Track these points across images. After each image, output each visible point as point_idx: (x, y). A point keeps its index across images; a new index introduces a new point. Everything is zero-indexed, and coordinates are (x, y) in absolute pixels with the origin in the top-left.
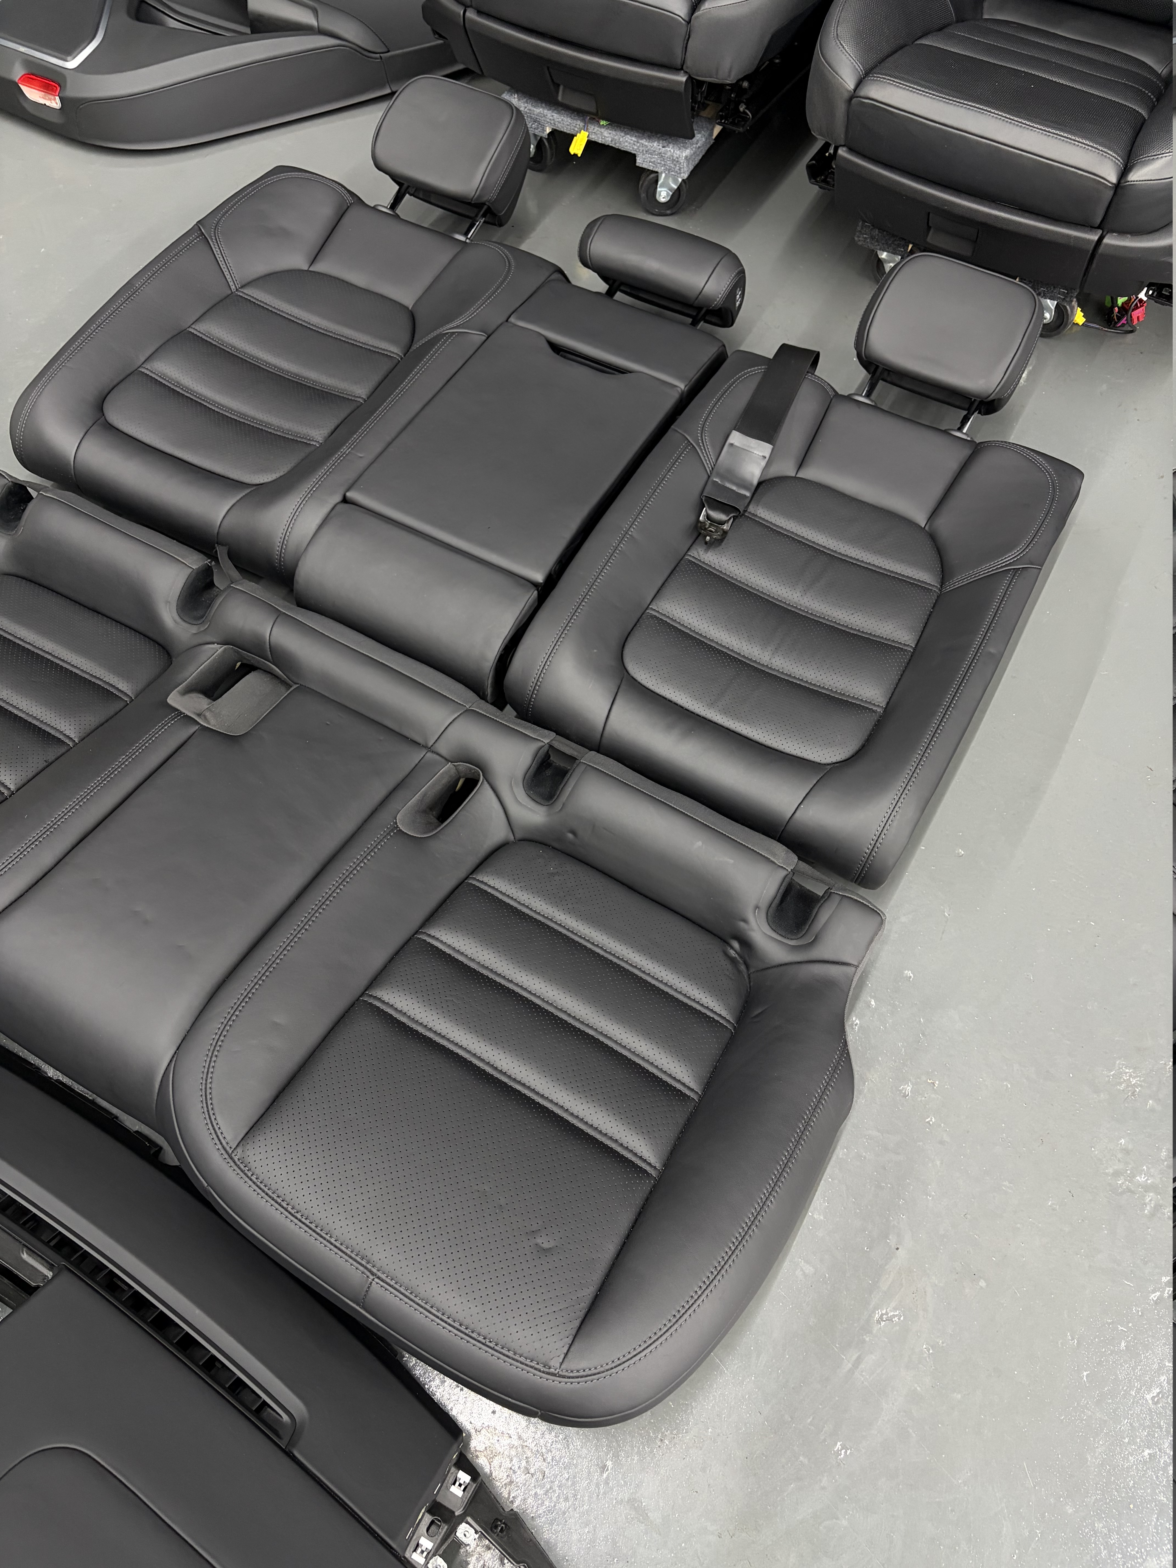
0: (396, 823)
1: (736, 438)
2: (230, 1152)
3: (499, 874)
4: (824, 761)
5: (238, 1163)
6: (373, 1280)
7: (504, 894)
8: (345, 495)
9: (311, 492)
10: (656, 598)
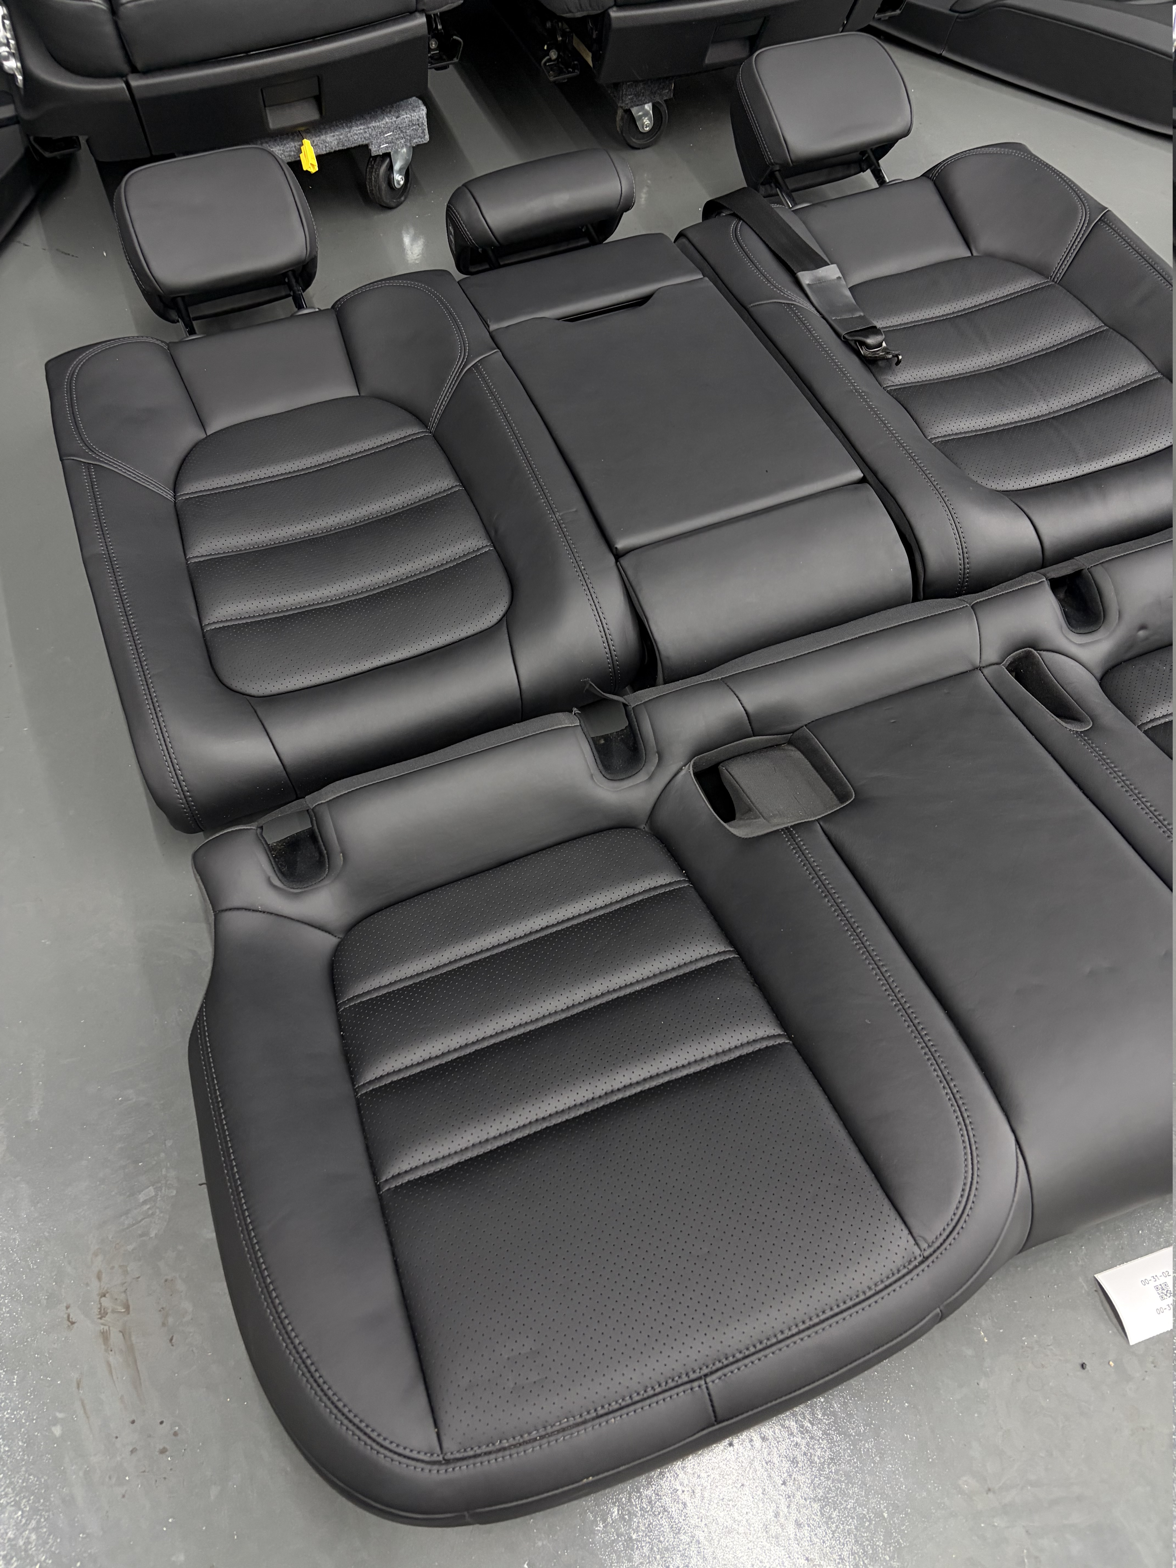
0: (1071, 730)
1: (806, 278)
8: (614, 550)
9: (584, 572)
10: (924, 430)
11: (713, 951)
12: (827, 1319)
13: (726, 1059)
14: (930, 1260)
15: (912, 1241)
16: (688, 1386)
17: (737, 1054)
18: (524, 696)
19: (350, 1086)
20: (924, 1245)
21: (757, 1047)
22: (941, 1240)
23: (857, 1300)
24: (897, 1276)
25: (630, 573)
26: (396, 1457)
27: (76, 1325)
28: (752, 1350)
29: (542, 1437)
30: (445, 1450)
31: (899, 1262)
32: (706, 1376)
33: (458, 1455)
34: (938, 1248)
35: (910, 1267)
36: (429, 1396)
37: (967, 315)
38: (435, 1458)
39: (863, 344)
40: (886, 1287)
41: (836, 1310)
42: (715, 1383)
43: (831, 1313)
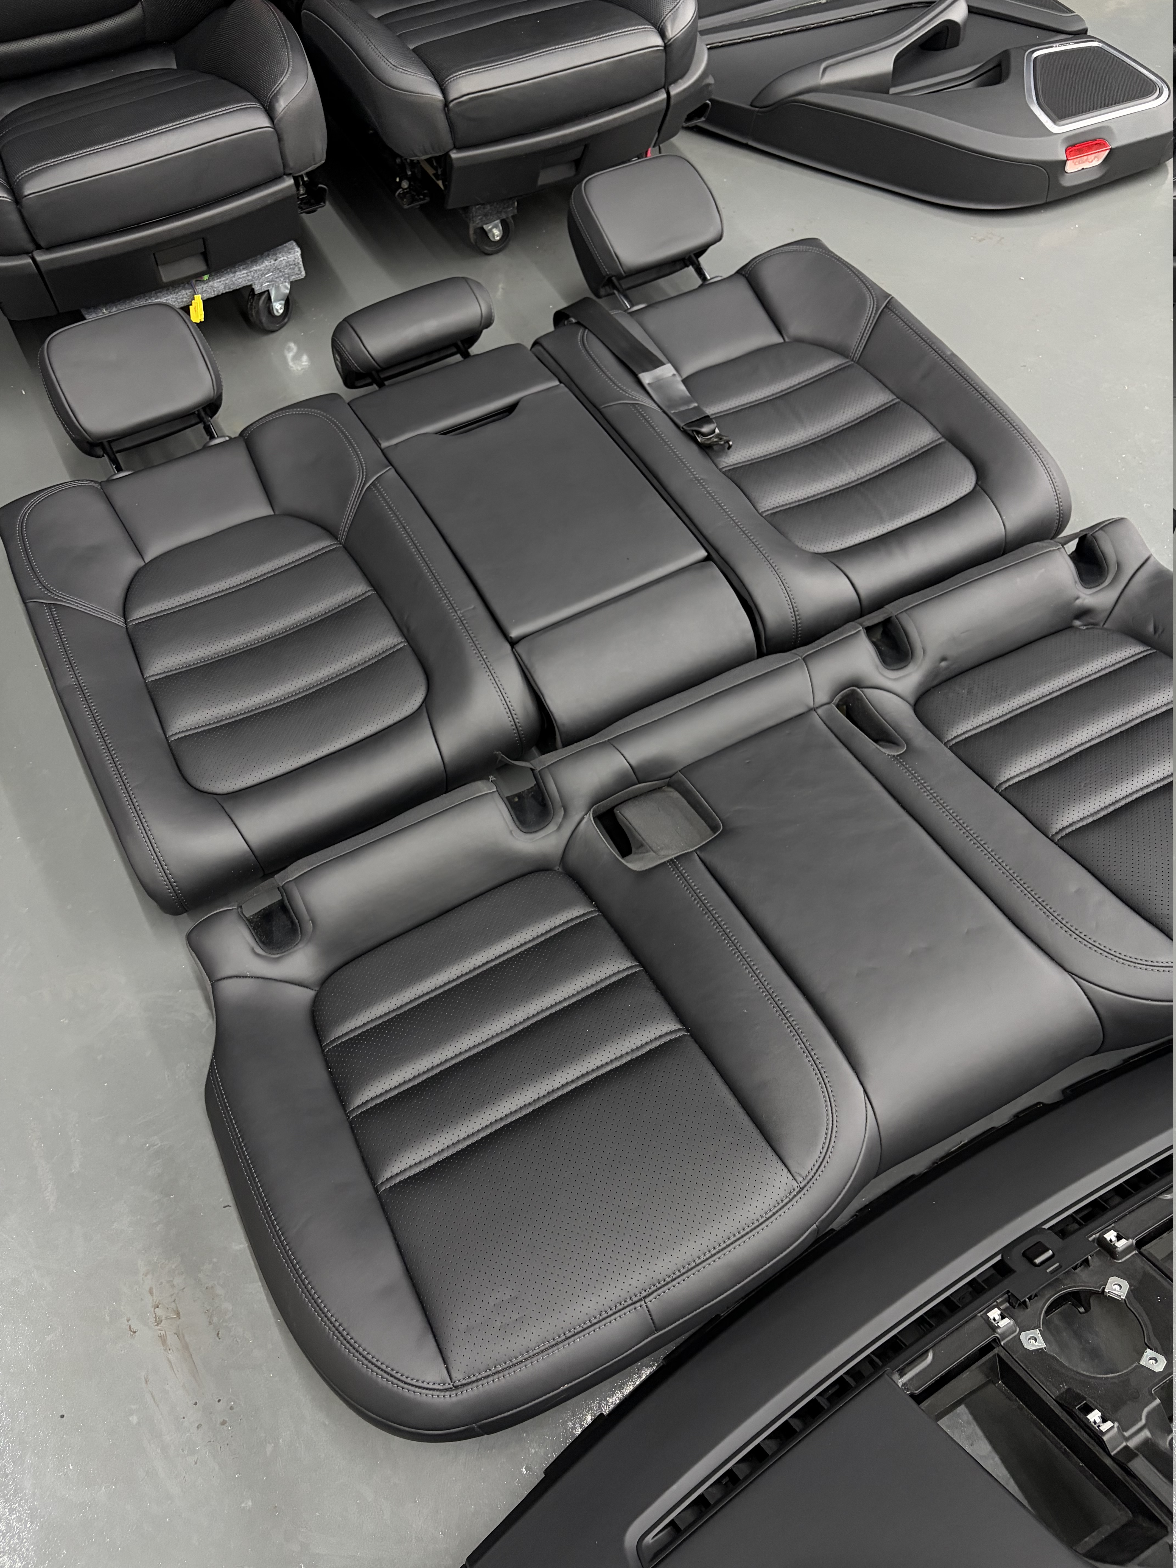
0: (889, 755)
1: (646, 378)
3: (952, 724)
4: (971, 488)
7: (974, 729)
8: (509, 639)
9: (486, 660)
10: (755, 505)
11: (623, 967)
12: (732, 1243)
13: (639, 1053)
14: (806, 1189)
15: (790, 1177)
16: (633, 1307)
17: (648, 1048)
18: (448, 769)
19: (342, 1111)
20: (800, 1179)
21: (663, 1041)
22: (812, 1174)
23: (753, 1226)
24: (781, 1205)
25: (524, 657)
26: (417, 1390)
27: (136, 1334)
28: (678, 1274)
29: (526, 1359)
30: (454, 1379)
31: (782, 1194)
32: (645, 1297)
33: (464, 1382)
34: (811, 1180)
35: (791, 1197)
36: (436, 1341)
37: (784, 396)
38: (447, 1386)
39: (698, 433)
40: (774, 1214)
41: (738, 1236)
42: (653, 1303)
43: (735, 1239)
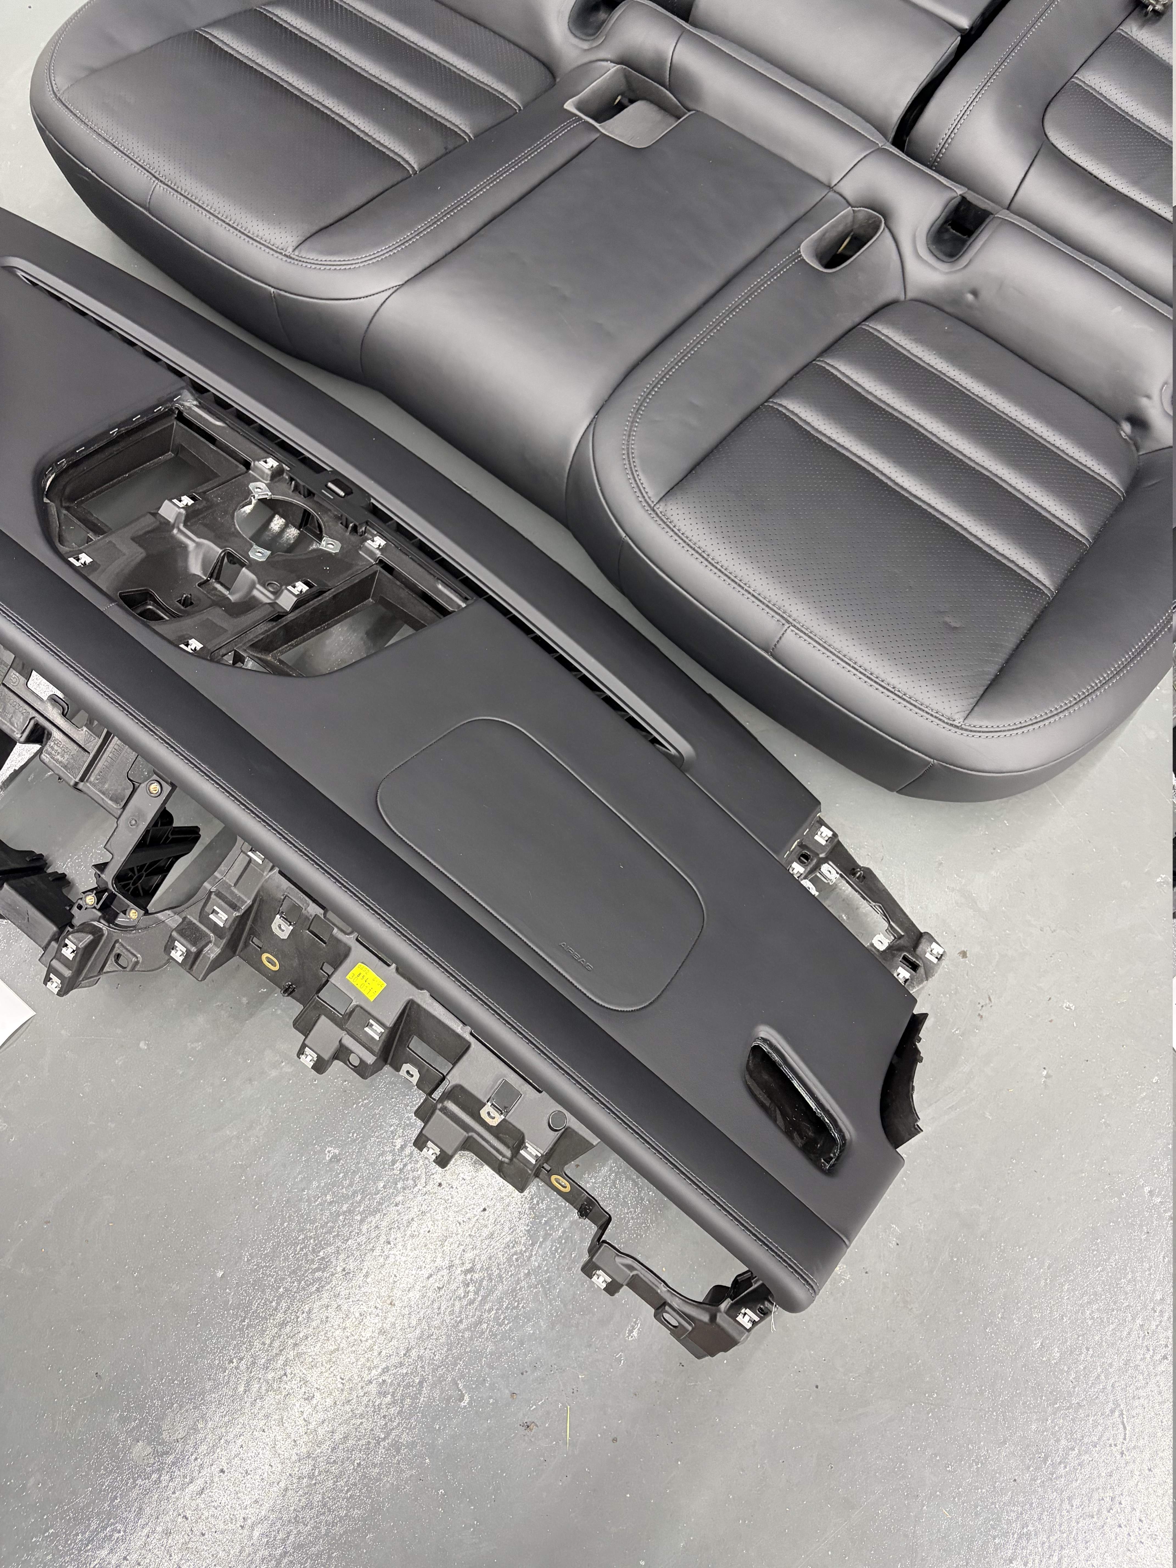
0: (799, 252)
2: (652, 505)
5: (660, 515)
6: (789, 627)
7: (898, 344)
11: (464, 129)
15: (294, 247)
21: (398, 160)
24: (269, 245)
31: (278, 243)
35: (279, 250)
40: (260, 243)
